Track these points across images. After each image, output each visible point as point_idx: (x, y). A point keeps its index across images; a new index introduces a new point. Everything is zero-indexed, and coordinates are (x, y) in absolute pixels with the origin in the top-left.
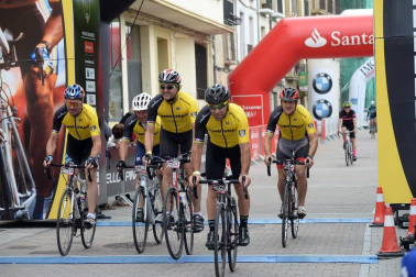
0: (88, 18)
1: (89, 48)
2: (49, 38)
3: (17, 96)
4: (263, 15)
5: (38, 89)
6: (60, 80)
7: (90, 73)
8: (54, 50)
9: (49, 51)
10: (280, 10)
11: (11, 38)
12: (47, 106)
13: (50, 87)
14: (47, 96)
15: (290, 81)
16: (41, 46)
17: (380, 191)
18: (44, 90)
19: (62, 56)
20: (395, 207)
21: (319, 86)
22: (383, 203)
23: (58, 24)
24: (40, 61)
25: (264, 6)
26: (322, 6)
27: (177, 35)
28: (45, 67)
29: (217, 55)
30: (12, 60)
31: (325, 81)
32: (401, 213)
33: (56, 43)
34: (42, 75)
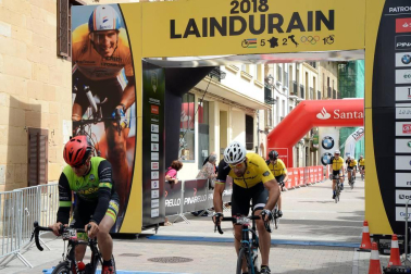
0: (155, 88)
1: (155, 110)
2: (125, 102)
3: (102, 143)
4: (291, 99)
5: (116, 139)
6: (131, 133)
7: (155, 128)
8: (128, 110)
9: (125, 111)
10: (302, 97)
11: (99, 101)
12: (122, 151)
13: (125, 137)
14: (122, 143)
15: (307, 141)
16: (119, 108)
17: (366, 224)
18: (120, 139)
19: (133, 115)
20: (377, 237)
21: (326, 145)
22: (368, 234)
23: (132, 92)
24: (118, 118)
25: (292, 94)
26: (329, 95)
27: (234, 109)
28: (122, 123)
29: (260, 122)
30: (99, 117)
31: (330, 141)
32: (381, 241)
33: (130, 105)
34: (119, 128)
